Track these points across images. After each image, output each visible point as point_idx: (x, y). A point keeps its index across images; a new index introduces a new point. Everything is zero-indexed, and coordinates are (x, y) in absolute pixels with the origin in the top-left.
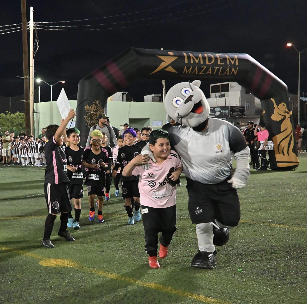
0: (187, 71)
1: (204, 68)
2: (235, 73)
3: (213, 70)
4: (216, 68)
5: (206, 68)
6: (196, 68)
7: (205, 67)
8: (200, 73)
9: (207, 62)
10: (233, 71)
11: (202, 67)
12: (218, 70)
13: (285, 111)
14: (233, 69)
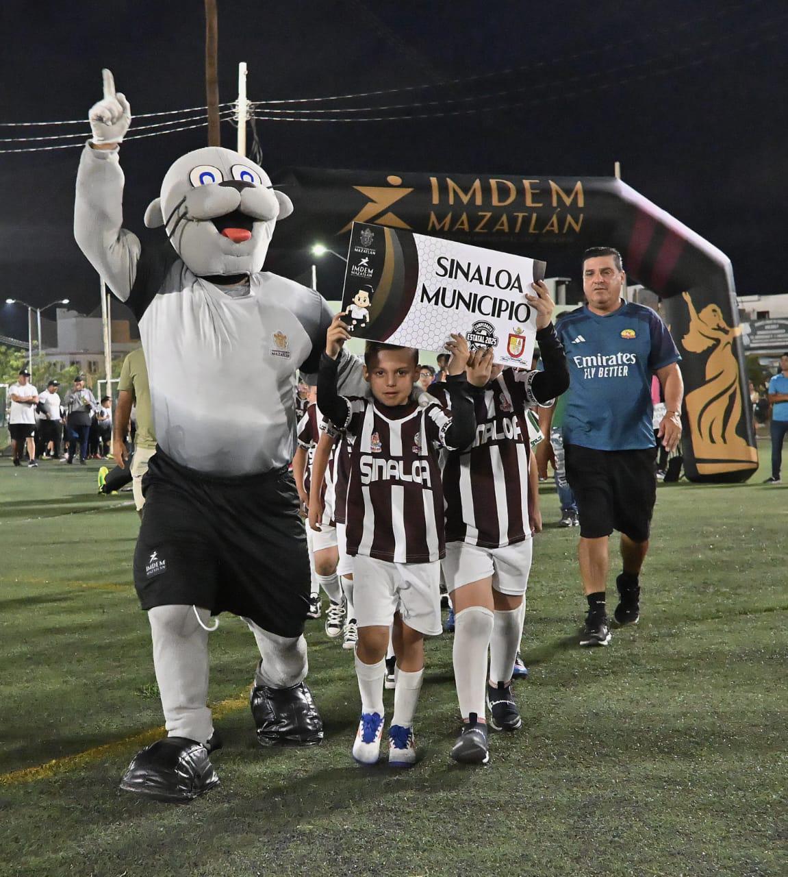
0: (439, 223)
1: (485, 215)
2: (577, 228)
3: (512, 221)
4: (521, 215)
5: (491, 216)
6: (464, 217)
7: (489, 214)
8: (477, 230)
9: (495, 201)
10: (570, 224)
11: (480, 213)
12: (526, 221)
13: (718, 325)
14: (569, 218)
